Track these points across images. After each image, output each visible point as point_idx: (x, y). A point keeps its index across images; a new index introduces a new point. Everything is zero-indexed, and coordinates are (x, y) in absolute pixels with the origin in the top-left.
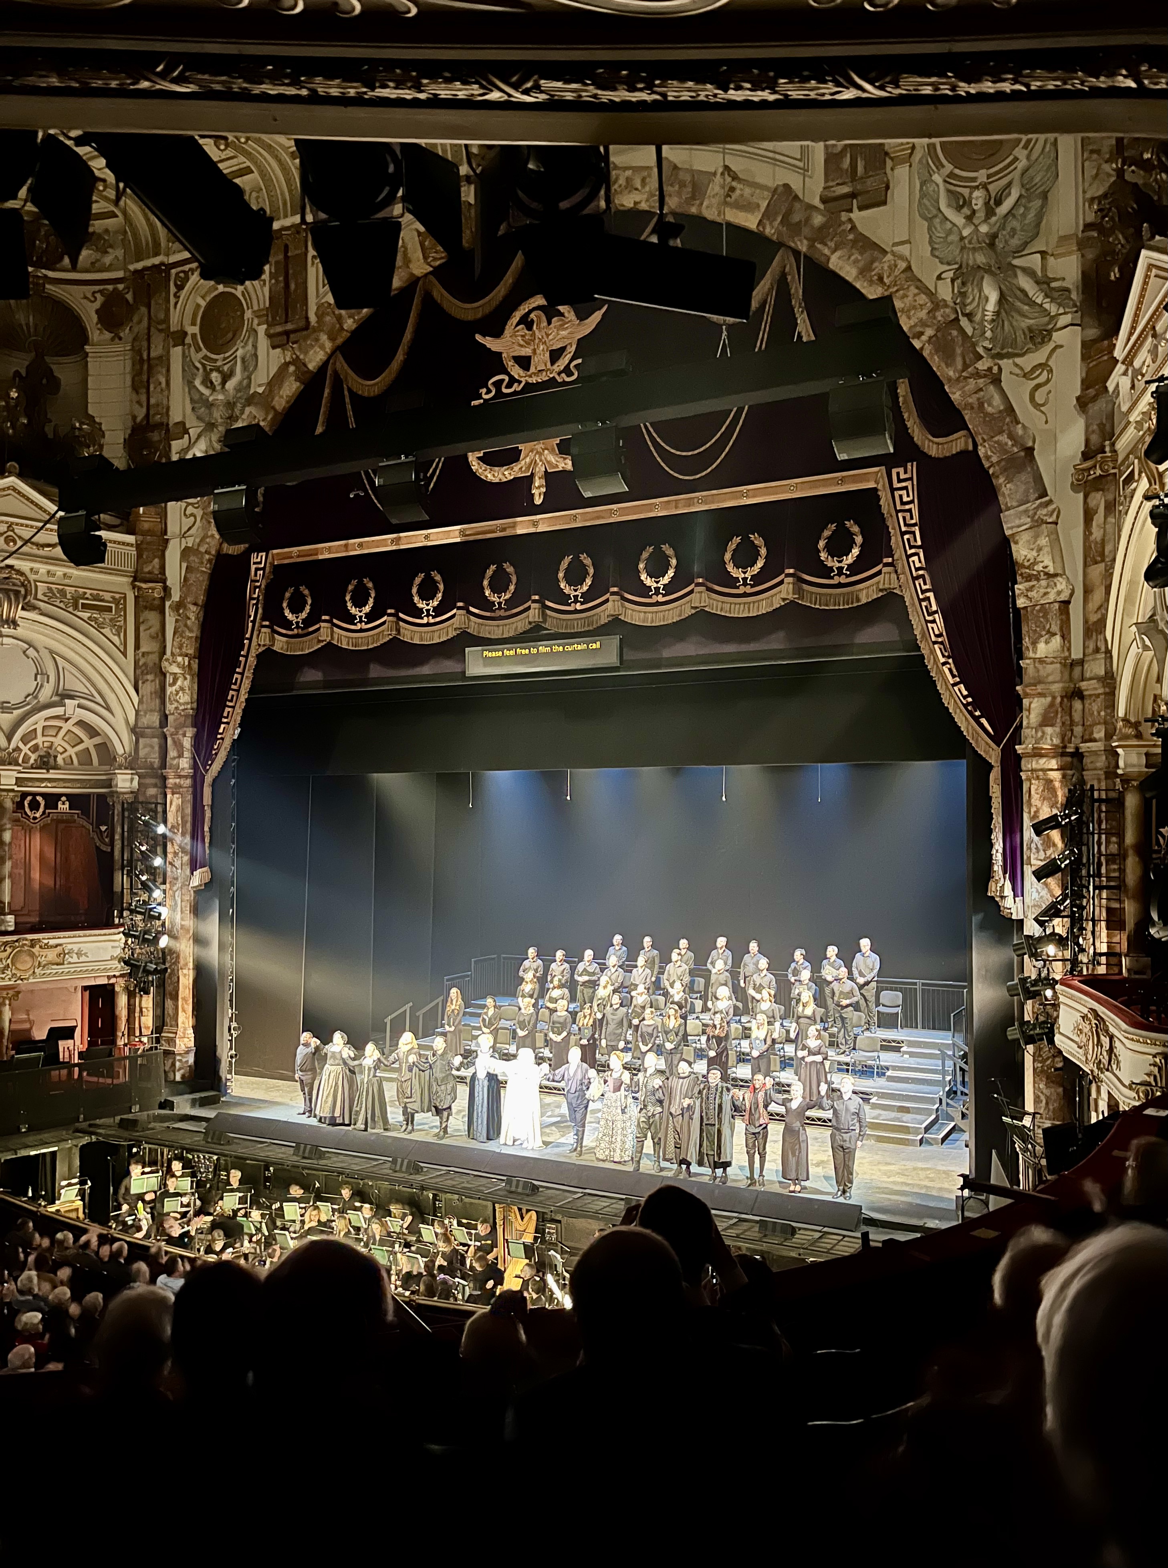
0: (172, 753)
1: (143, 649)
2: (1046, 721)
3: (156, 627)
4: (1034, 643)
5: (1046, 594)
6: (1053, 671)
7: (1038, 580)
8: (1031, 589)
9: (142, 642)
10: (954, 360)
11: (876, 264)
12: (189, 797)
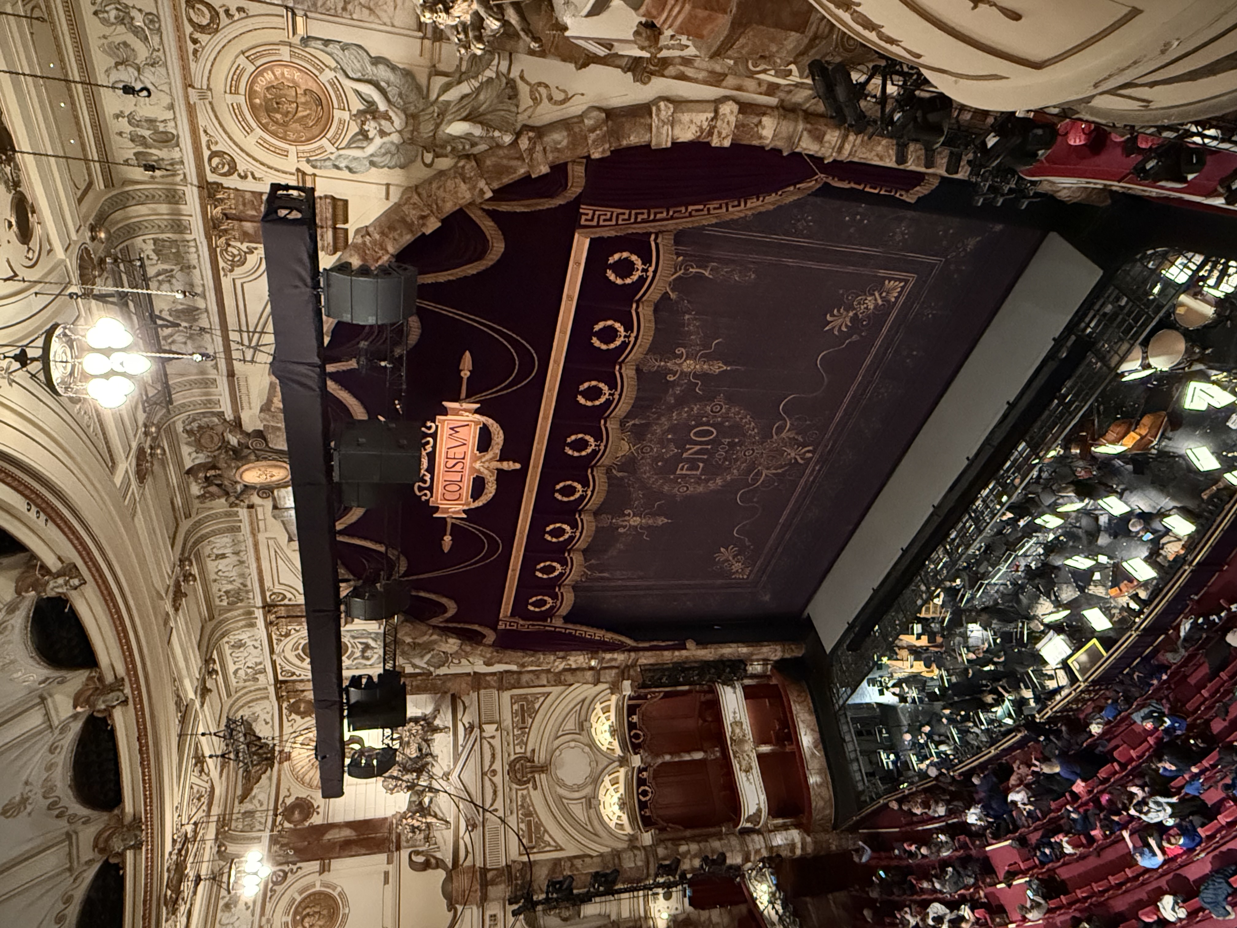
0: (613, 664)
1: (545, 683)
2: (819, 138)
3: (531, 676)
4: (761, 137)
5: (728, 123)
6: (787, 127)
7: (715, 127)
8: (720, 133)
9: (541, 683)
10: (511, 167)
11: (408, 219)
12: (641, 653)
